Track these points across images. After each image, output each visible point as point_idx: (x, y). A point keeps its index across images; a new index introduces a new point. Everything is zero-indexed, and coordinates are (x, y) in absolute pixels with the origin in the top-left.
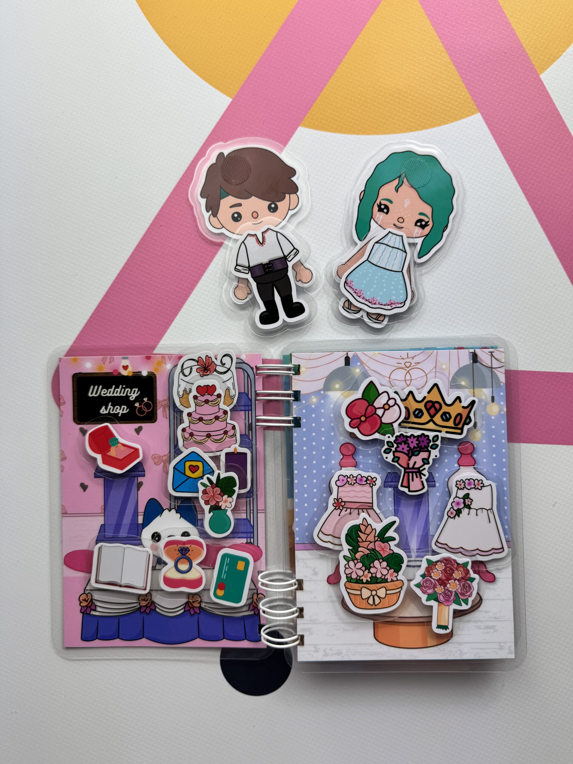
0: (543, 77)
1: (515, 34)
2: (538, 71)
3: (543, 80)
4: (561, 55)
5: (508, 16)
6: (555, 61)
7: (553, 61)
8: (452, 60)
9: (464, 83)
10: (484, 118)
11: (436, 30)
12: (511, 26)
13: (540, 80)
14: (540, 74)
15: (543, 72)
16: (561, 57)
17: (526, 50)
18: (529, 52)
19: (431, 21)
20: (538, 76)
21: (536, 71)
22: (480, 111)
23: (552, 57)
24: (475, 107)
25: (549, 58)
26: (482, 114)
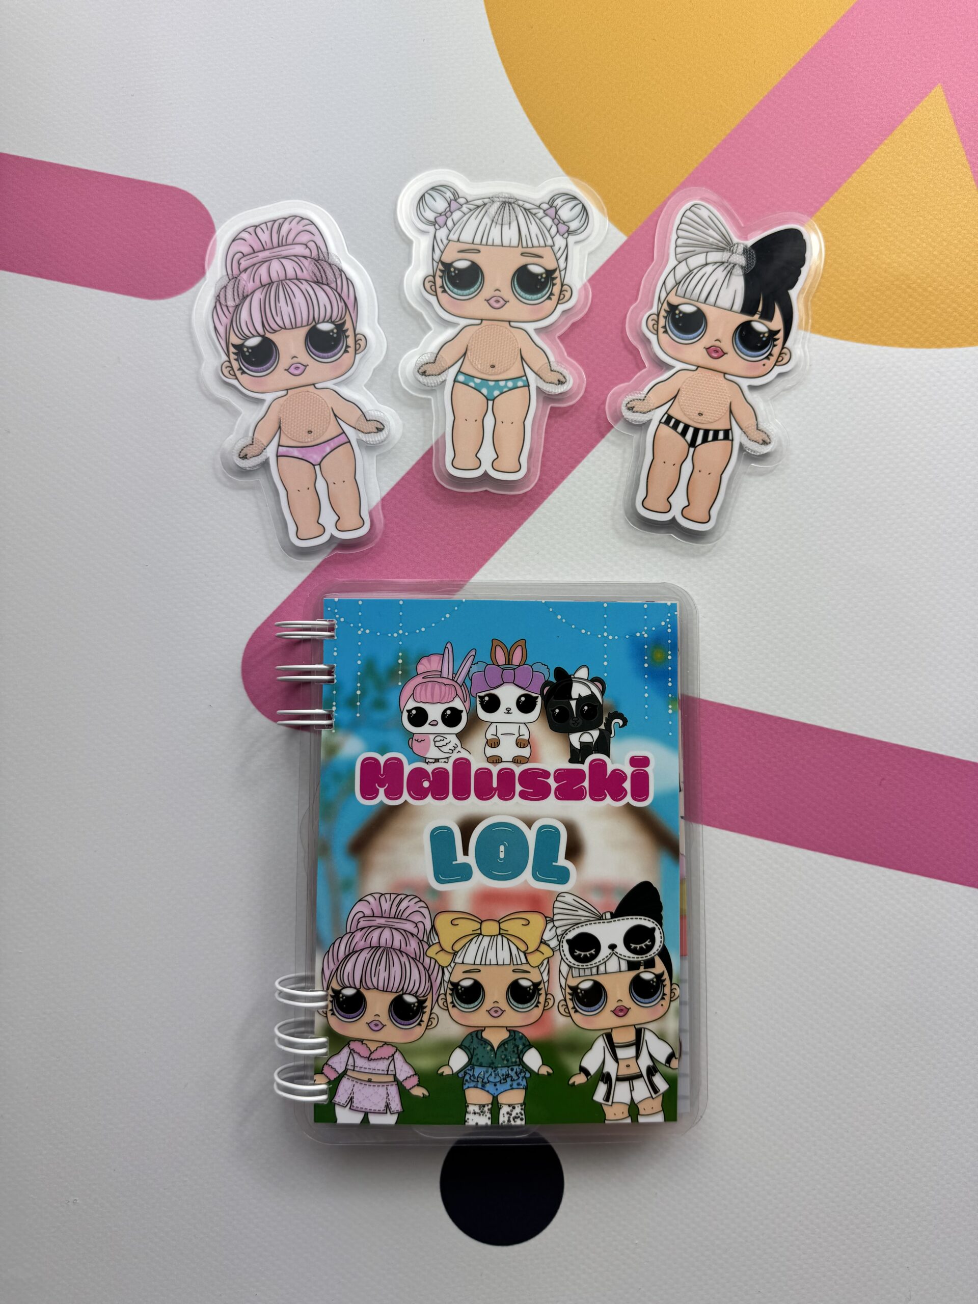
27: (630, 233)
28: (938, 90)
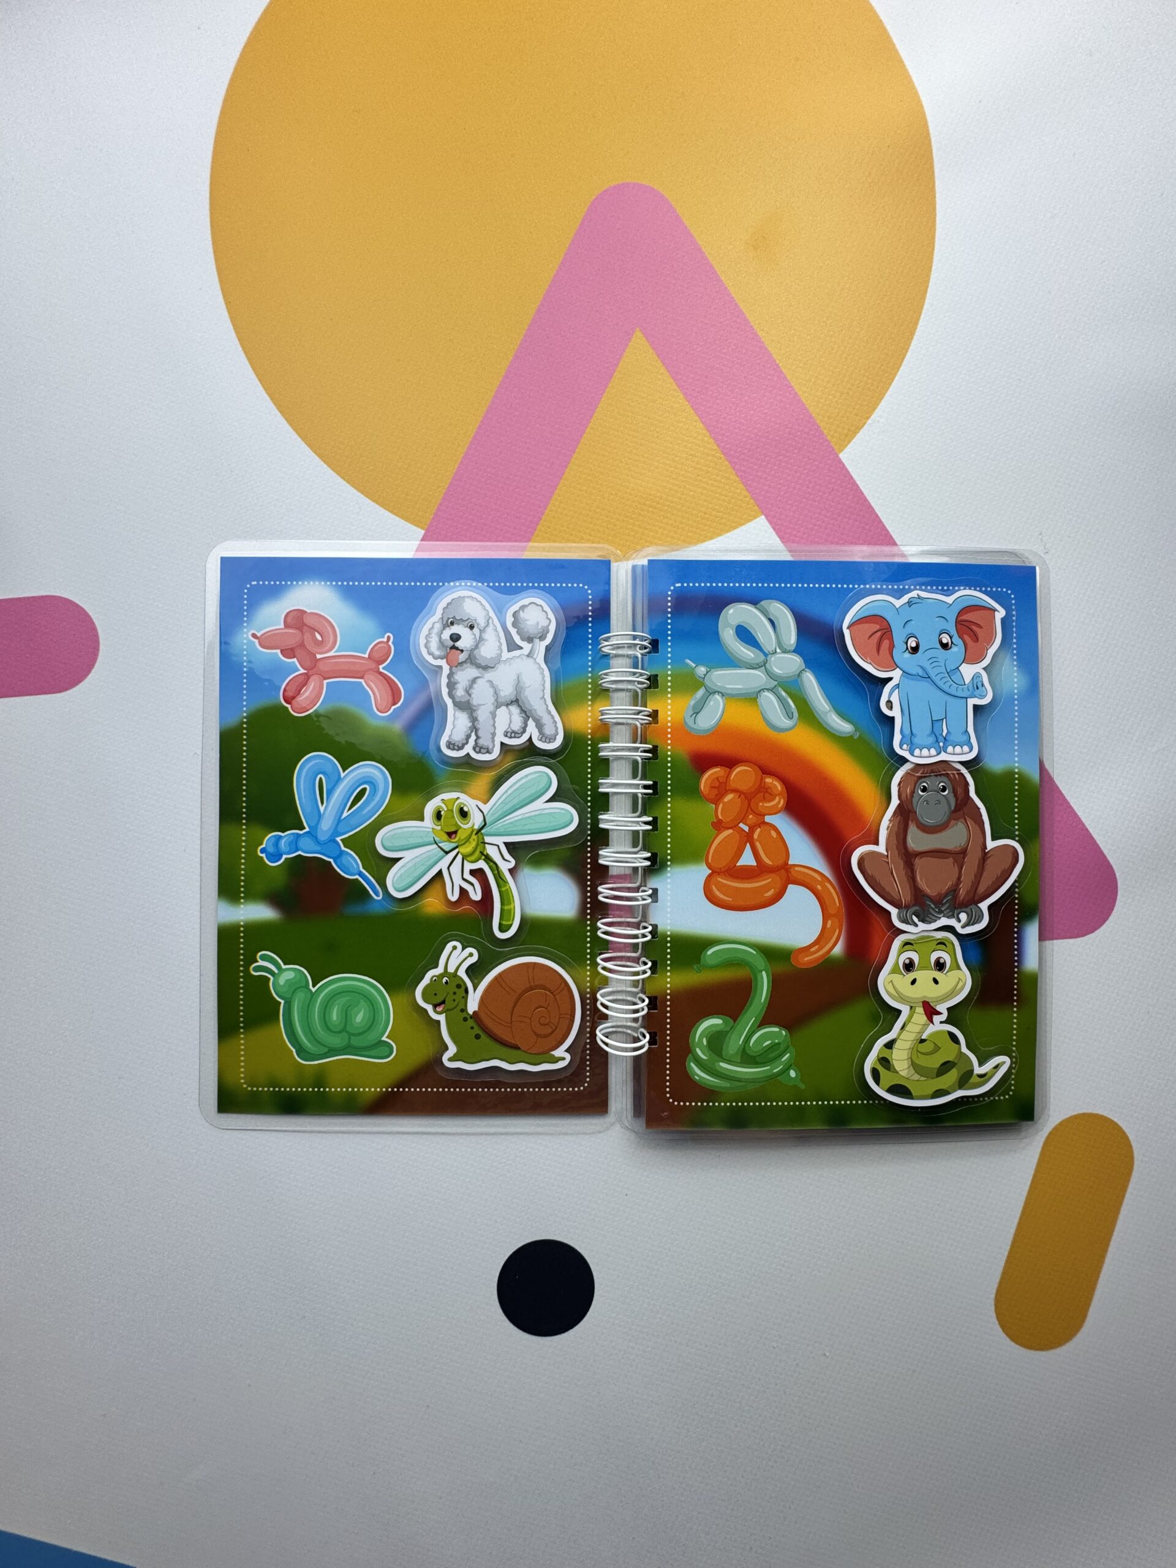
0: (843, 456)
1: (799, 401)
2: (836, 448)
3: (844, 460)
4: (865, 424)
5: (789, 377)
6: (858, 432)
7: (855, 433)
8: (718, 446)
9: (738, 476)
10: (771, 523)
11: (692, 407)
12: (794, 390)
13: (840, 462)
14: (840, 453)
15: (842, 450)
16: (866, 426)
17: (818, 422)
18: (821, 425)
19: (685, 394)
20: (838, 456)
21: (833, 450)
22: (763, 513)
23: (853, 429)
24: (756, 508)
25: (849, 430)
26: (767, 518)
27: (426, 527)
28: (638, 334)
